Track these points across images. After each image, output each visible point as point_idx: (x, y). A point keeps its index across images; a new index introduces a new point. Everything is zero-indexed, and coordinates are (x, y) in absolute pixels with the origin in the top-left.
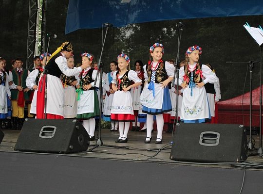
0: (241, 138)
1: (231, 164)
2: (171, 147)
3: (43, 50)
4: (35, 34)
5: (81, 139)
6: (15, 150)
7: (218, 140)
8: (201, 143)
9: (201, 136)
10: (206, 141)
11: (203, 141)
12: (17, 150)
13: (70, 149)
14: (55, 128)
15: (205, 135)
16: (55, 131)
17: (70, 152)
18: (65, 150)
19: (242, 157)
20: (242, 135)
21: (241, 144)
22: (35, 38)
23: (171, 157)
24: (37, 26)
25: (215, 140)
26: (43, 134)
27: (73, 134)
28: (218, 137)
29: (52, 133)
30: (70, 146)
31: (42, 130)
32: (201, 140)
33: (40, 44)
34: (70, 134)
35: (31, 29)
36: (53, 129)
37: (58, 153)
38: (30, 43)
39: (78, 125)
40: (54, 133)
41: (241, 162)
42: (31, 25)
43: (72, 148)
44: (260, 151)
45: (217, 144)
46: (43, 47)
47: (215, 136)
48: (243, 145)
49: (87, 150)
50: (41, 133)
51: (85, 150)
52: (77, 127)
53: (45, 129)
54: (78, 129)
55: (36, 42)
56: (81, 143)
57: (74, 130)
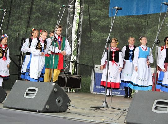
3: (81, 23)
4: (74, 8)
5: (59, 101)
6: (3, 107)
10: (159, 108)
11: (156, 108)
12: (5, 107)
14: (37, 89)
15: (158, 103)
16: (36, 92)
17: (46, 111)
18: (41, 109)
22: (74, 12)
23: (125, 120)
24: (76, 2)
25: (166, 107)
26: (27, 94)
27: (51, 95)
29: (34, 94)
30: (47, 106)
31: (27, 91)
32: (154, 107)
33: (78, 17)
34: (48, 95)
35: (72, 4)
36: (35, 90)
37: (36, 112)
38: (69, 16)
39: (56, 88)
40: (35, 94)
43: (48, 108)
46: (81, 21)
49: (67, 111)
50: (25, 93)
52: (55, 89)
53: (29, 90)
54: (56, 91)
55: (75, 16)
56: (60, 104)
57: (52, 92)
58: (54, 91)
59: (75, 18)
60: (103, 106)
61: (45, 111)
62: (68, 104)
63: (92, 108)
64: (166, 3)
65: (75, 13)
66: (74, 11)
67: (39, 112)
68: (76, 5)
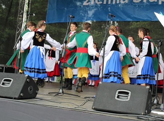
0: (147, 96)
1: (137, 116)
2: (93, 100)
4: (23, 18)
5: (31, 90)
7: (129, 97)
8: (116, 98)
9: (117, 93)
10: (120, 97)
11: (118, 97)
13: (21, 96)
14: (12, 80)
15: (119, 93)
16: (12, 82)
18: (17, 97)
19: (146, 111)
20: (147, 94)
21: (146, 101)
23: (93, 107)
24: (24, 13)
25: (127, 96)
26: (3, 84)
27: (25, 85)
28: (130, 95)
29: (9, 83)
30: (21, 94)
31: (3, 81)
32: (116, 96)
34: (22, 85)
35: (20, 15)
36: (10, 81)
37: (13, 99)
40: (10, 84)
41: (145, 115)
42: (20, 11)
43: (22, 96)
44: (162, 106)
45: (128, 100)
47: (127, 93)
48: (148, 102)
50: (2, 83)
51: (34, 97)
52: (28, 80)
53: (5, 80)
54: (29, 81)
55: (23, 23)
56: (31, 92)
57: (25, 83)
58: (27, 81)
59: (23, 24)
60: (60, 92)
61: (20, 98)
62: (37, 91)
63: (50, 93)
64: (110, 14)
65: (23, 21)
66: (22, 19)
67: (15, 99)
68: (24, 15)
